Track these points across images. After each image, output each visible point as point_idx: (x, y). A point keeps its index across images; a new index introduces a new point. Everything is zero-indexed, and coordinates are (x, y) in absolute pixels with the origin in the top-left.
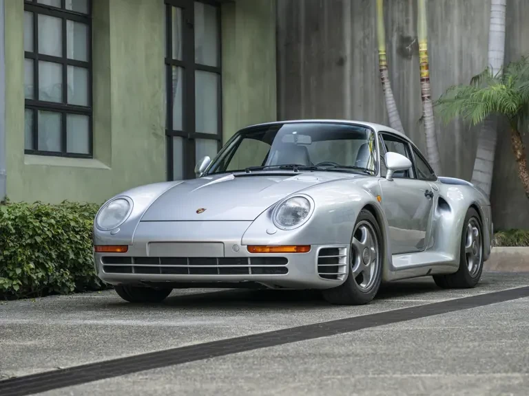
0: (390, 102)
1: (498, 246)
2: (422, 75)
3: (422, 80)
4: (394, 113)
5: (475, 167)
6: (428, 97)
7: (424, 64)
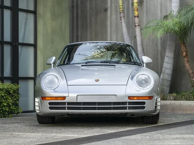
0: (124, 29)
1: (173, 100)
2: (135, 14)
3: (135, 17)
4: (126, 34)
5: (165, 61)
6: (138, 25)
7: (136, 9)
